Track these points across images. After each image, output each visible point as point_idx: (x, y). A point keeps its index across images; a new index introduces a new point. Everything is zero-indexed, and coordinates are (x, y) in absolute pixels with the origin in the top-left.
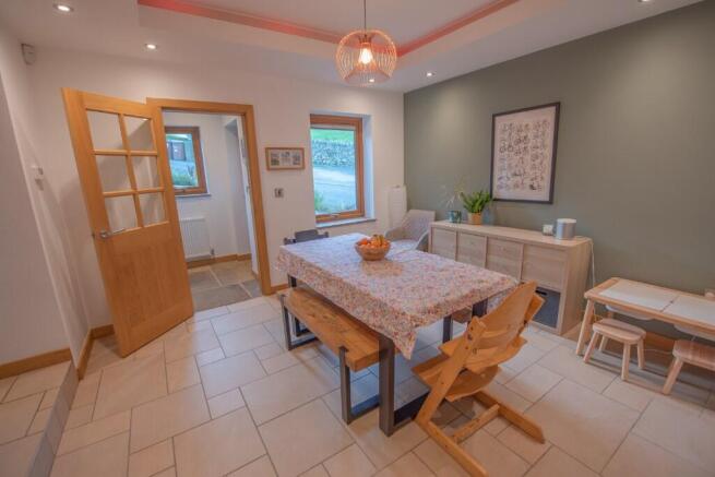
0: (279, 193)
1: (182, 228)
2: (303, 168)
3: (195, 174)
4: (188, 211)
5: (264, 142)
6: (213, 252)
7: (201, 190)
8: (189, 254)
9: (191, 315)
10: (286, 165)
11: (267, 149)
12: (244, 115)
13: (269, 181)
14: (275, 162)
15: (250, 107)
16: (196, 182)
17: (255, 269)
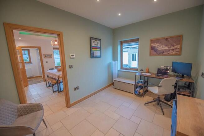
0: (47, 62)
1: (26, 70)
2: (52, 57)
3: (28, 59)
4: (27, 67)
5: (43, 53)
6: (33, 75)
7: (30, 62)
8: (28, 76)
9: (28, 86)
10: (48, 57)
11: (44, 54)
12: (39, 48)
13: (45, 60)
14: (46, 57)
15: (40, 47)
16: (29, 60)
17: (43, 78)
